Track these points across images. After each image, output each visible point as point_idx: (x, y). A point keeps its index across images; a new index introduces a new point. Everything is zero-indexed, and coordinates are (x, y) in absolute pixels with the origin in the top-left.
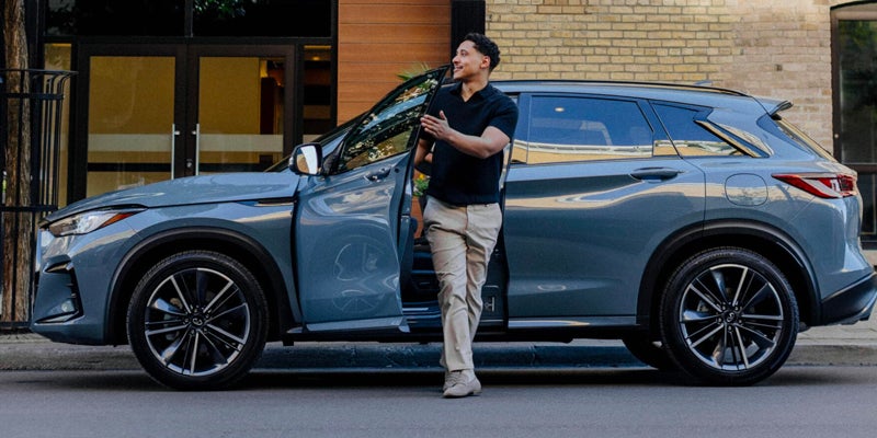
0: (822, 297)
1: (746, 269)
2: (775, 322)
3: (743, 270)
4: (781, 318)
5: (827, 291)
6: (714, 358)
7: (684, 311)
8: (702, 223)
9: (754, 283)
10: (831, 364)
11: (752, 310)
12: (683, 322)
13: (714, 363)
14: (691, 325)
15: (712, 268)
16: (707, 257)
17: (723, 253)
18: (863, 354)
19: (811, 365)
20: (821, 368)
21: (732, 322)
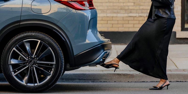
0: (75, 54)
1: (39, 41)
2: (52, 65)
3: (38, 41)
4: (54, 63)
5: (76, 52)
6: (24, 81)
7: (11, 59)
8: (20, 21)
9: (43, 48)
10: (115, 82)
11: (44, 59)
12: (11, 64)
13: (24, 83)
14: (14, 66)
15: (24, 41)
16: (22, 35)
17: (30, 34)
18: (130, 77)
19: (106, 82)
20: (111, 83)
21: (33, 64)
